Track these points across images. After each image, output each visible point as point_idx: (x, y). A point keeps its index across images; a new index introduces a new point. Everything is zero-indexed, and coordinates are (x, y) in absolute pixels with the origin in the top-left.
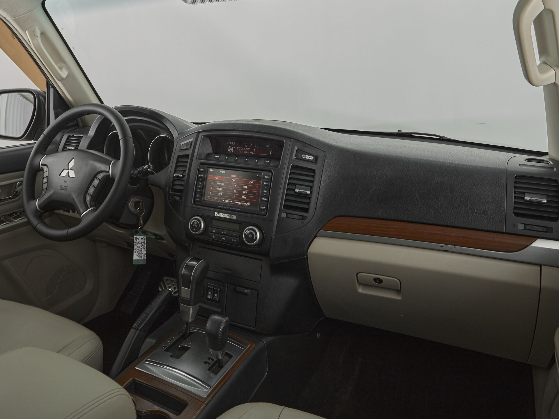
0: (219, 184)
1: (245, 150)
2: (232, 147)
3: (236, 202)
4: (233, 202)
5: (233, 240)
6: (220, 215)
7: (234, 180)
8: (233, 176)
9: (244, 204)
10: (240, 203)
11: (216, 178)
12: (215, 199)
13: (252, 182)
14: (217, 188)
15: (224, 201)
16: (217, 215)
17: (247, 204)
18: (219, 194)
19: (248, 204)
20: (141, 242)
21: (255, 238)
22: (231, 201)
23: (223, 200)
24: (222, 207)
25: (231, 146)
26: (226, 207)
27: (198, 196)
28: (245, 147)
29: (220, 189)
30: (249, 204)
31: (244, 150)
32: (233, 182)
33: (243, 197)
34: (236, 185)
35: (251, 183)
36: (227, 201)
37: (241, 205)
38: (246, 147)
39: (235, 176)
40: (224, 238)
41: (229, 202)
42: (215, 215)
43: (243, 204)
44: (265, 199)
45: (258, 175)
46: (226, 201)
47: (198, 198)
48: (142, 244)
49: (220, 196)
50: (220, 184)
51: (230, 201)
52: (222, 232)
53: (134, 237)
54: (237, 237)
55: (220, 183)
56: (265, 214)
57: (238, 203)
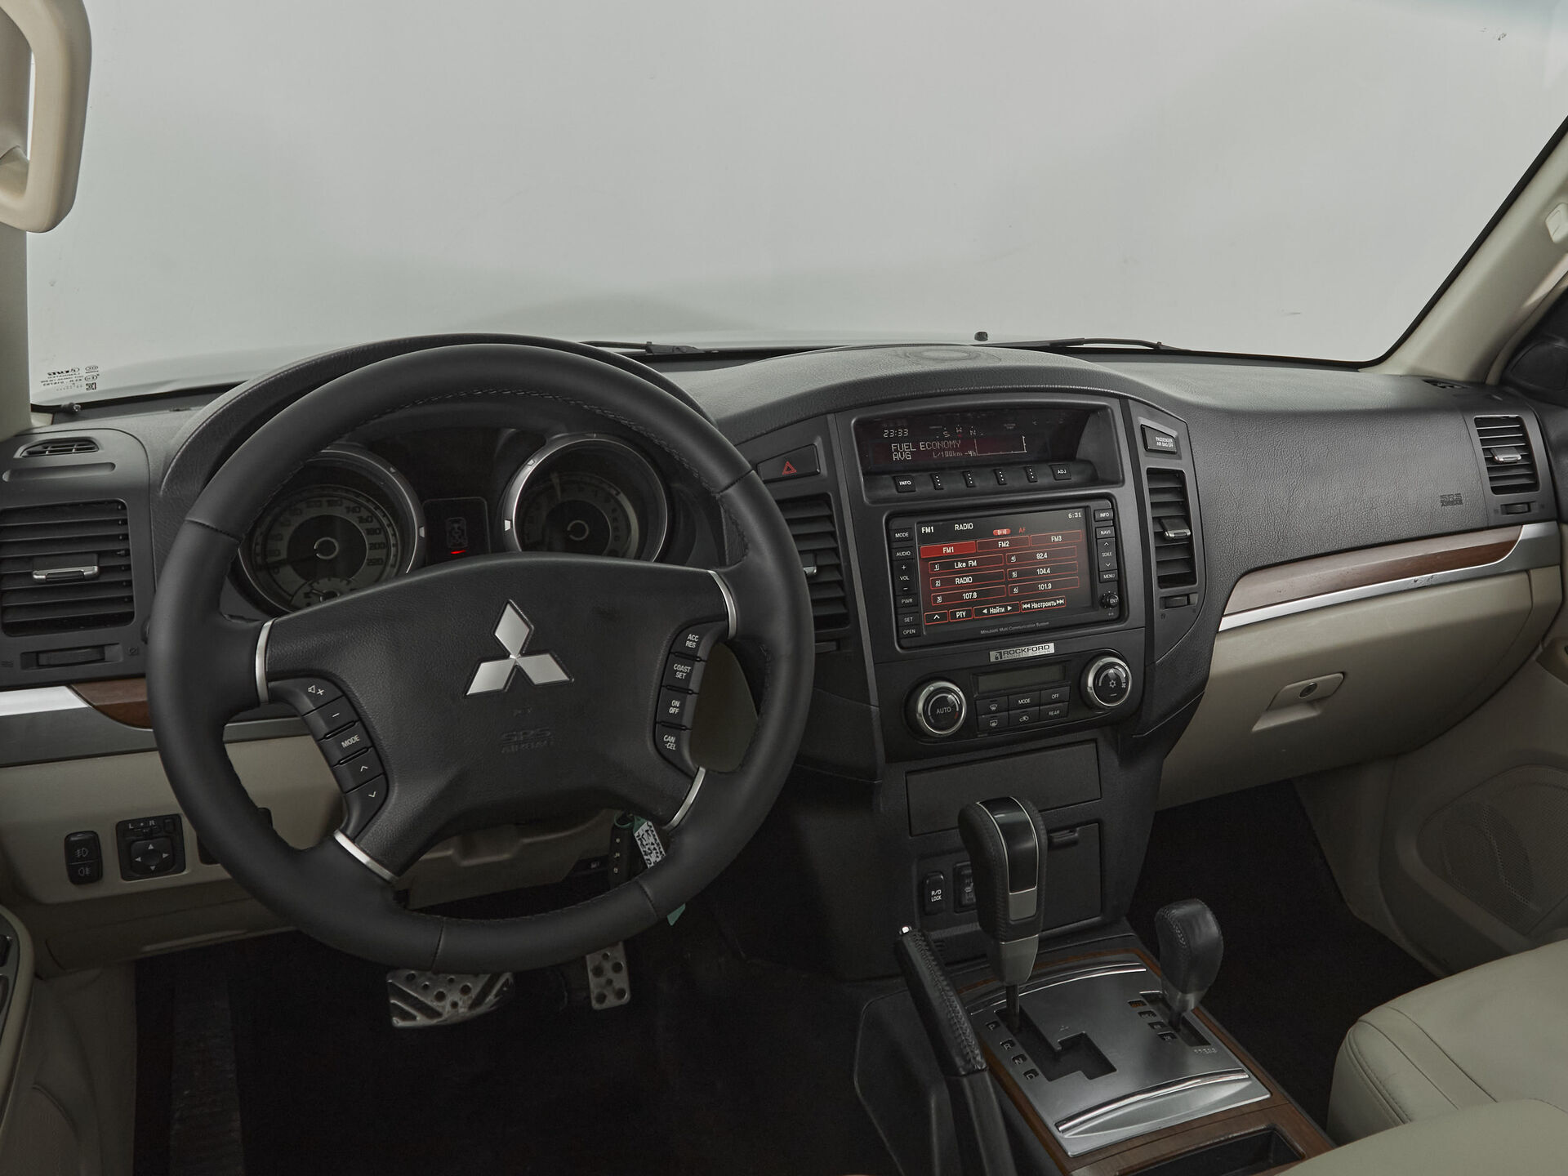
0: (960, 565)
1: (948, 449)
2: (904, 446)
3: (1026, 606)
4: (1015, 608)
5: (1051, 713)
6: (1006, 657)
7: (1005, 544)
8: (999, 532)
9: (1049, 604)
10: (1035, 606)
11: (949, 551)
12: (958, 614)
13: (1058, 539)
14: (957, 581)
15: (988, 611)
16: (997, 658)
17: (1058, 602)
18: (966, 596)
19: (1061, 602)
20: (653, 844)
21: (1124, 686)
22: (1009, 608)
23: (985, 611)
24: (996, 630)
25: (898, 440)
26: (1006, 629)
27: (907, 620)
28: (942, 439)
29: (968, 580)
30: (1063, 601)
31: (944, 450)
32: (1004, 550)
33: (1041, 587)
34: (1013, 558)
35: (1056, 540)
37: (1040, 611)
38: (948, 439)
39: (1005, 532)
40: (1024, 718)
41: (1003, 610)
42: (993, 659)
43: (1044, 605)
44: (1111, 576)
45: (1070, 516)
46: (993, 611)
47: (909, 626)
48: (655, 849)
49: (971, 602)
50: (964, 564)
51: (1006, 609)
52: (1021, 702)
53: (636, 835)
54: (1063, 702)
55: (962, 562)
56: (1116, 616)
57: (1029, 606)
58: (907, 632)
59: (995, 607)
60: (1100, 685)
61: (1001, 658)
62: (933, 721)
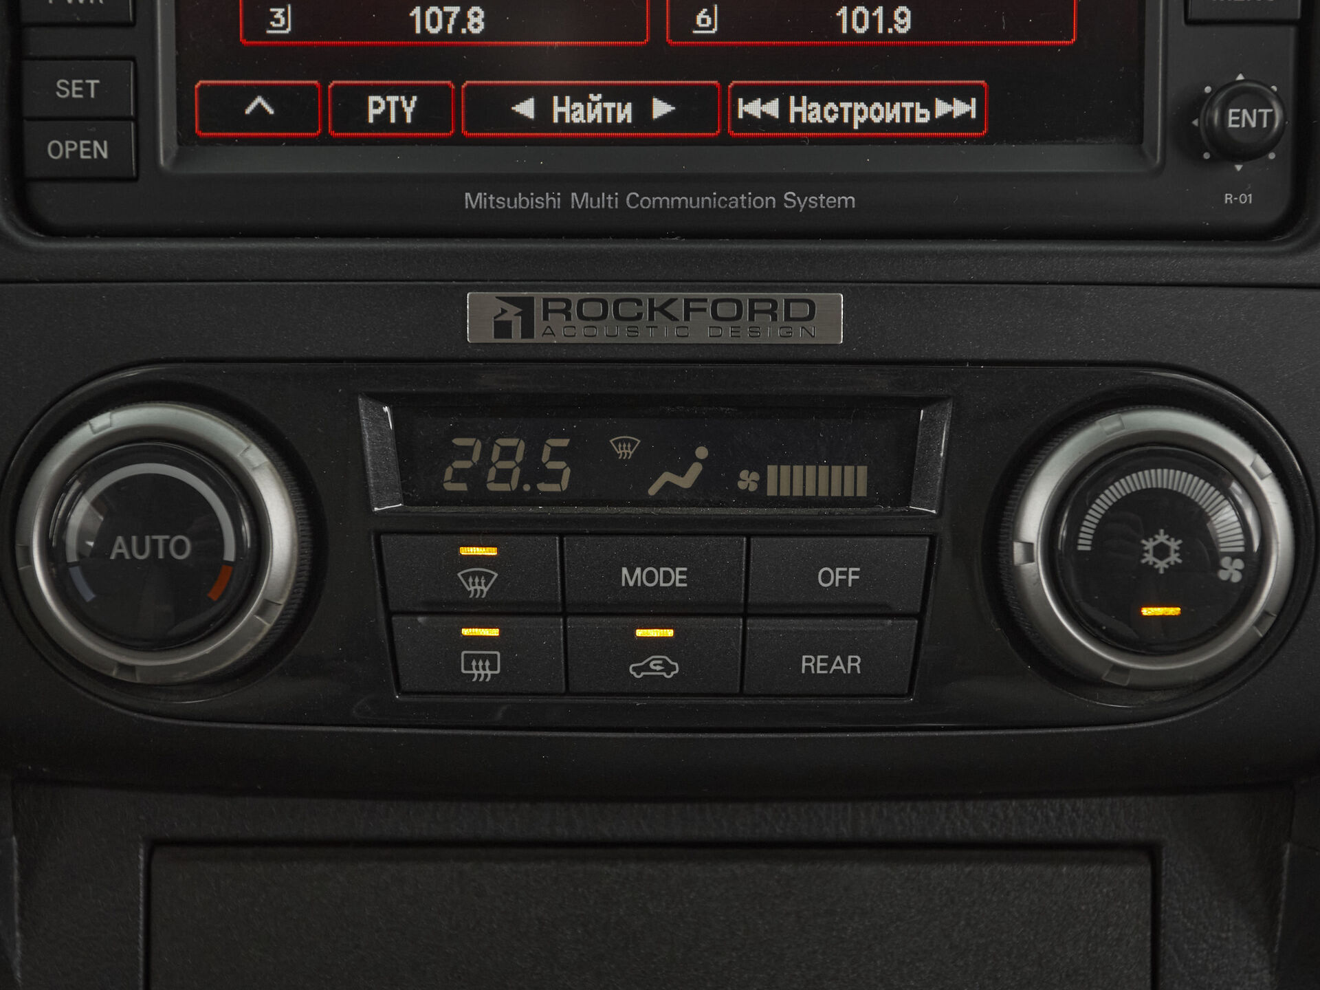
3: (755, 108)
5: (813, 663)
9: (890, 113)
10: (811, 112)
12: (375, 106)
15: (543, 109)
16: (502, 329)
17: (941, 108)
19: (959, 108)
21: (1232, 571)
22: (660, 108)
23: (527, 108)
24: (550, 200)
27: (70, 89)
30: (972, 108)
36: (595, 115)
41: (625, 113)
43: (861, 113)
46: (571, 112)
51: (642, 111)
52: (634, 577)
56: (1271, 215)
57: (773, 108)
58: (67, 149)
59: (581, 96)
60: (1085, 544)
61: (528, 331)
62: (89, 595)
